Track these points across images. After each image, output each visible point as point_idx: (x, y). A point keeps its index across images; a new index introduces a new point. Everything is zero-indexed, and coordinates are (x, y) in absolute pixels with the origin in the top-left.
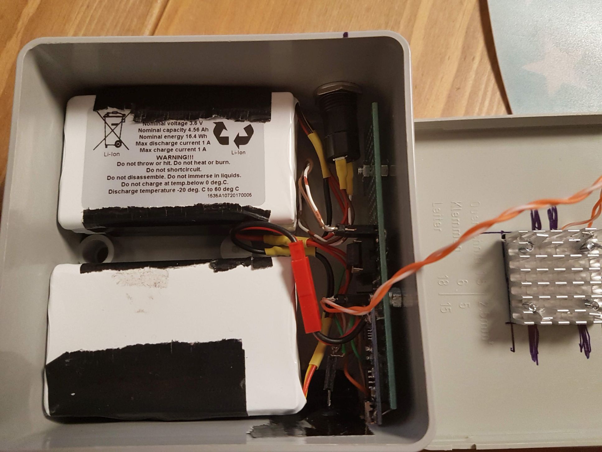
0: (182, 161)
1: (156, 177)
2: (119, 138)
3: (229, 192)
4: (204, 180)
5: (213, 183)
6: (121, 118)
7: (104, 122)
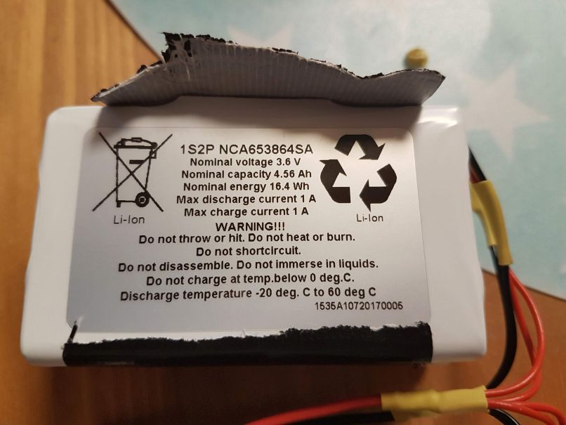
0: (265, 233)
1: (216, 266)
3: (357, 299)
4: (307, 271)
5: (325, 278)
6: (149, 150)
7: (115, 156)
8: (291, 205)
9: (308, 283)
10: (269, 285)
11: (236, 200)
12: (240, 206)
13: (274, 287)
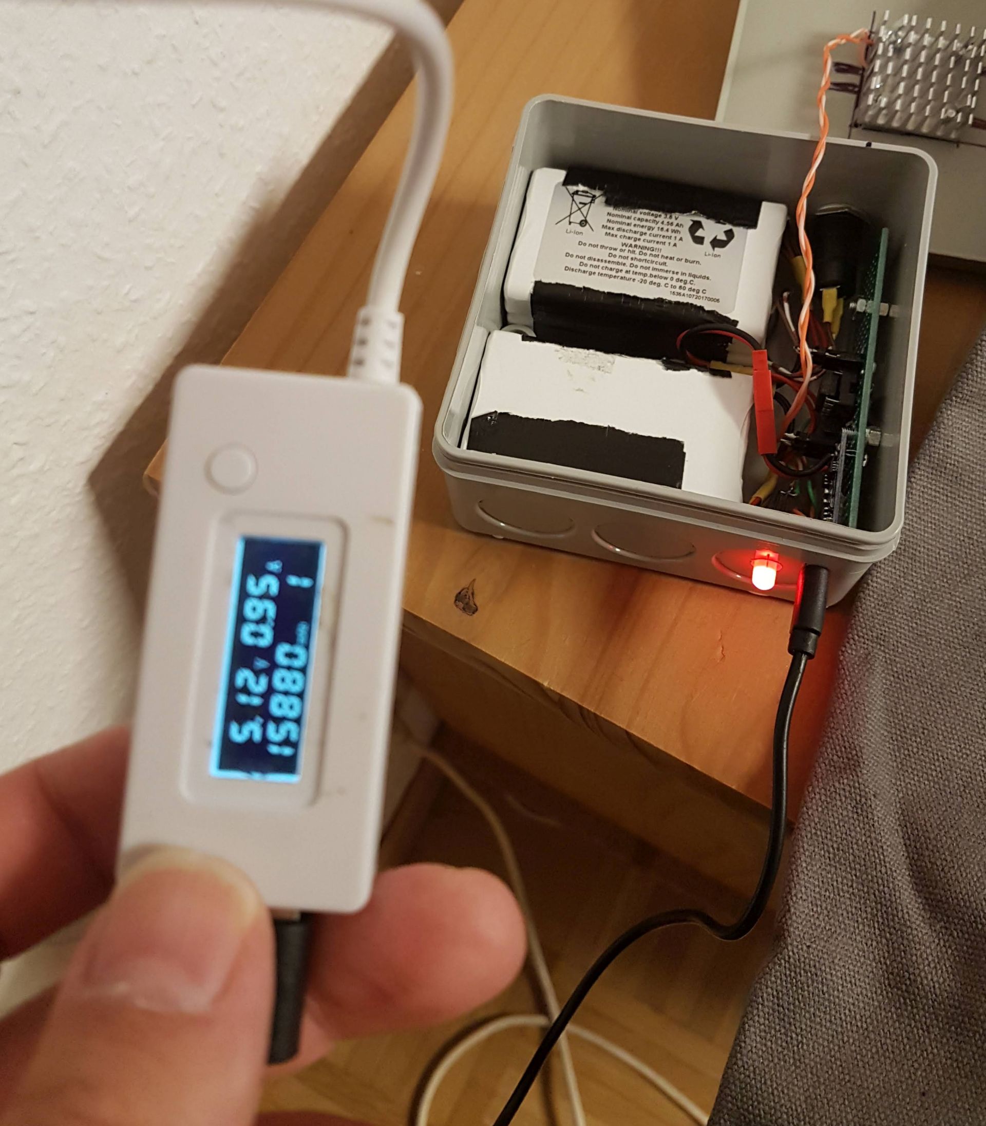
0: (649, 252)
1: (618, 263)
2: (586, 218)
3: (695, 293)
4: (670, 275)
5: (678, 280)
6: (591, 198)
7: (571, 199)
8: (667, 241)
9: (668, 281)
10: (646, 278)
11: (635, 232)
12: (638, 236)
13: (649, 279)
